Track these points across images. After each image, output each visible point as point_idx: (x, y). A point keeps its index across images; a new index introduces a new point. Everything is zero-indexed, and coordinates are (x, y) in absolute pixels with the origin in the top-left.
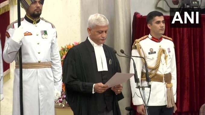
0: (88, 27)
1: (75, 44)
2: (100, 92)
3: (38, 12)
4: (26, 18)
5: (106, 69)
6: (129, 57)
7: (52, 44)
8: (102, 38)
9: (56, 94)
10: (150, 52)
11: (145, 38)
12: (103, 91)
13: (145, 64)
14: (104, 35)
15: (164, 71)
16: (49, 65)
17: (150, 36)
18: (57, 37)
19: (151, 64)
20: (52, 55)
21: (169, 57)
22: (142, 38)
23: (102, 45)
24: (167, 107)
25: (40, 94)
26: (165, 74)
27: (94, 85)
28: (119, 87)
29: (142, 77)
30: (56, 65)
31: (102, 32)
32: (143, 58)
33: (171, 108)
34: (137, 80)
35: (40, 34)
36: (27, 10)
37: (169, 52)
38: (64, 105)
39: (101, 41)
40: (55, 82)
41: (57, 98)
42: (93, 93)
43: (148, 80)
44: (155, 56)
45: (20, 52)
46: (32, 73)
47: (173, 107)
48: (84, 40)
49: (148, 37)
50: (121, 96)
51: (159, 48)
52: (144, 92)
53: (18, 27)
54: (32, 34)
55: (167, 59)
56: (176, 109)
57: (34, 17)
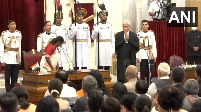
3: (105, 19)
7: (111, 32)
16: (110, 40)
18: (113, 29)
20: (111, 36)
25: (106, 52)
30: (113, 40)
35: (106, 28)
36: (101, 19)
38: (115, 56)
40: (112, 47)
49: (141, 30)
53: (98, 25)
54: (103, 28)
57: (104, 21)
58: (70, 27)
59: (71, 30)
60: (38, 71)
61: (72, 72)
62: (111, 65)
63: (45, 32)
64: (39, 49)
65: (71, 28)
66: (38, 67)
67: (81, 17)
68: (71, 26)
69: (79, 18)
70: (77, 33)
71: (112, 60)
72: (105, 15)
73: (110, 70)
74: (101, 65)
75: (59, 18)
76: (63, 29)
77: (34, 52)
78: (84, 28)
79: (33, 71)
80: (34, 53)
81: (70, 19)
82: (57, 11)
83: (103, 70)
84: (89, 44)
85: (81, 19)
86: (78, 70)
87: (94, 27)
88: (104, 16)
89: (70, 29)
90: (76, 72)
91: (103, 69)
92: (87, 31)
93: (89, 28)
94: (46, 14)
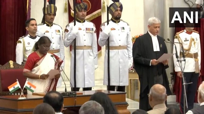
0: (148, 25)
1: (140, 35)
2: (154, 65)
3: (119, 16)
4: (112, 20)
5: (158, 50)
6: (173, 43)
7: (128, 35)
8: (157, 31)
9: (129, 65)
10: (185, 40)
11: (182, 32)
12: (156, 64)
13: (182, 47)
14: (158, 29)
15: (194, 51)
16: (126, 47)
17: (185, 31)
18: (130, 31)
19: (186, 47)
20: (127, 42)
21: (196, 43)
22: (181, 32)
23: (156, 36)
24: (195, 73)
25: (120, 65)
26: (194, 53)
27: (151, 60)
28: (166, 61)
29: (180, 55)
30: (129, 47)
31: (157, 27)
32: (181, 44)
33: (198, 73)
34: (177, 57)
35: (120, 29)
36: (113, 15)
37: (197, 40)
38: (133, 72)
39: (156, 33)
40: (129, 57)
41: (130, 67)
42: (150, 65)
43: (184, 57)
44: (188, 43)
45: (108, 41)
46: (116, 52)
47: (199, 73)
48: (146, 33)
49: (184, 31)
50: (167, 67)
51: (191, 38)
52: (181, 64)
53: (107, 25)
54: (115, 29)
55: (195, 44)
56: (200, 74)
57: (117, 19)
58: (66, 27)
59: (69, 32)
60: (19, 94)
61: (69, 95)
62: (128, 85)
63: (29, 35)
64: (20, 60)
65: (68, 28)
66: (18, 87)
67: (83, 13)
68: (68, 26)
69: (81, 14)
70: (76, 36)
71: (129, 78)
72: (119, 9)
73: (126, 91)
74: (113, 84)
75: (50, 15)
76: (56, 31)
77: (12, 65)
78: (87, 29)
79: (11, 94)
80: (13, 67)
81: (66, 15)
82: (47, 3)
83: (115, 92)
84: (94, 53)
85: (83, 15)
86: (77, 92)
87: (102, 27)
88: (117, 10)
89: (66, 31)
90: (75, 95)
91: (115, 90)
92: (92, 33)
93: (95, 29)
94: (30, 9)
